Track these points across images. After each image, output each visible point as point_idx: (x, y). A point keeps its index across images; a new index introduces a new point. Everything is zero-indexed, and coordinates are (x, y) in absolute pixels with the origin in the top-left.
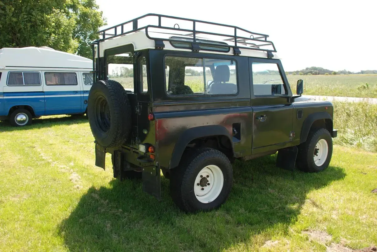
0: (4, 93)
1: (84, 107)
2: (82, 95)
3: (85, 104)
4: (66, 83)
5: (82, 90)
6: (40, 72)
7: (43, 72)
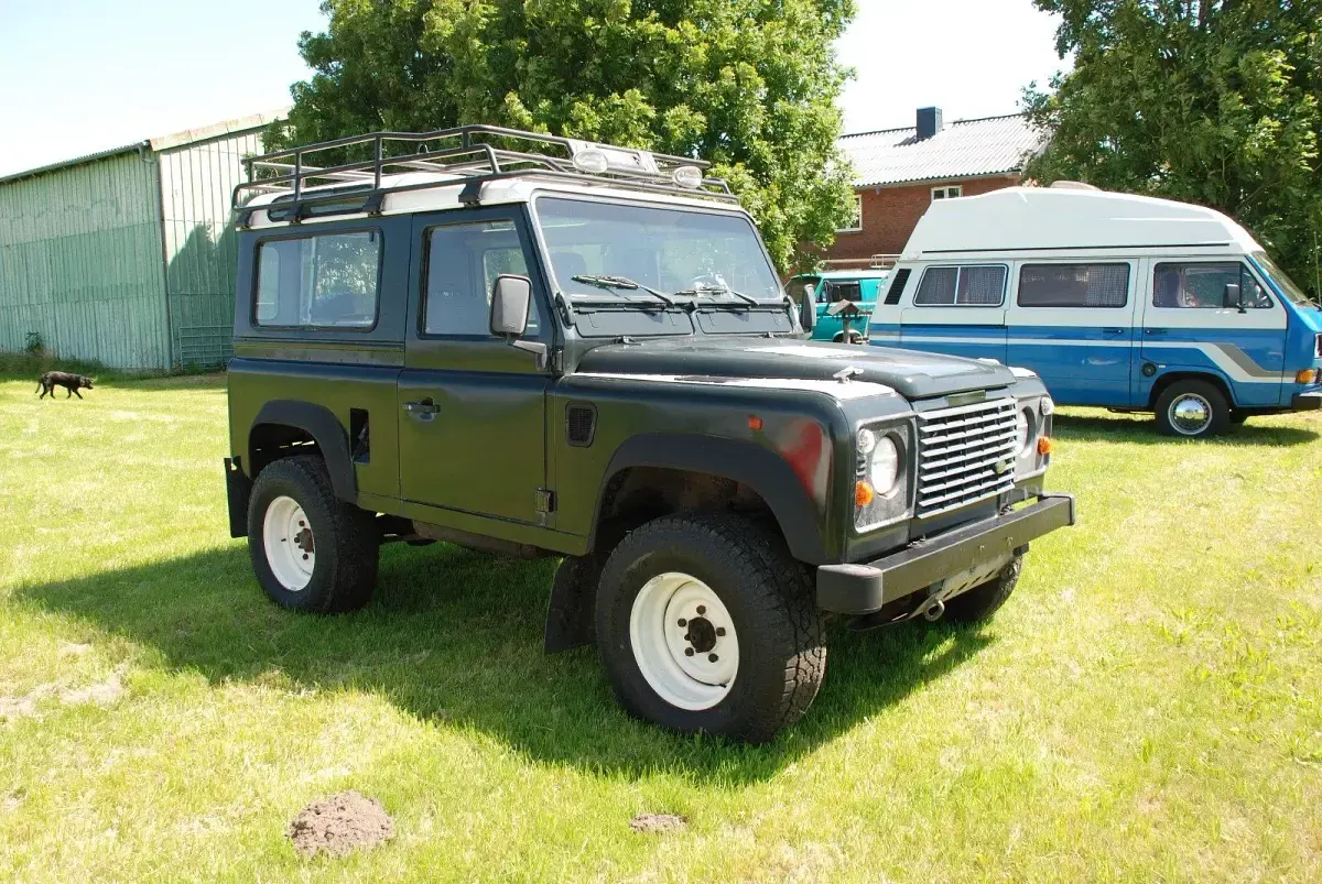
0: (903, 325)
1: (1140, 388)
2: (1137, 344)
3: (1144, 378)
4: (1089, 301)
5: (1138, 324)
6: (1010, 264)
7: (1019, 265)
